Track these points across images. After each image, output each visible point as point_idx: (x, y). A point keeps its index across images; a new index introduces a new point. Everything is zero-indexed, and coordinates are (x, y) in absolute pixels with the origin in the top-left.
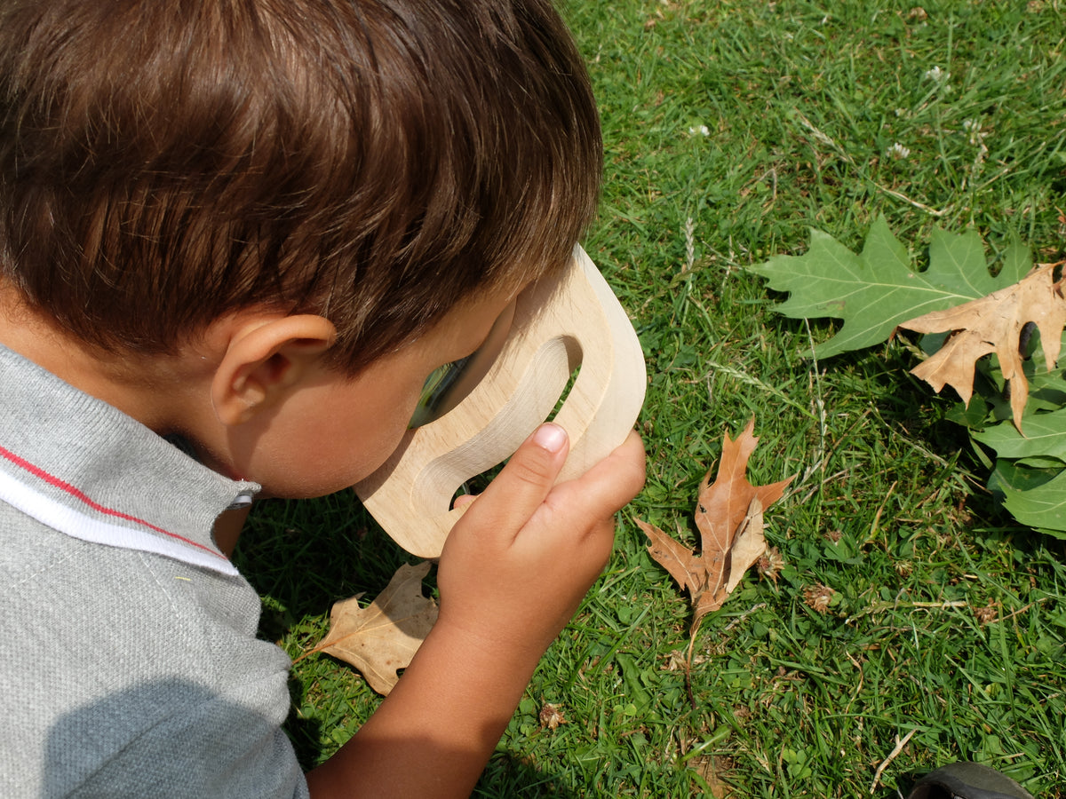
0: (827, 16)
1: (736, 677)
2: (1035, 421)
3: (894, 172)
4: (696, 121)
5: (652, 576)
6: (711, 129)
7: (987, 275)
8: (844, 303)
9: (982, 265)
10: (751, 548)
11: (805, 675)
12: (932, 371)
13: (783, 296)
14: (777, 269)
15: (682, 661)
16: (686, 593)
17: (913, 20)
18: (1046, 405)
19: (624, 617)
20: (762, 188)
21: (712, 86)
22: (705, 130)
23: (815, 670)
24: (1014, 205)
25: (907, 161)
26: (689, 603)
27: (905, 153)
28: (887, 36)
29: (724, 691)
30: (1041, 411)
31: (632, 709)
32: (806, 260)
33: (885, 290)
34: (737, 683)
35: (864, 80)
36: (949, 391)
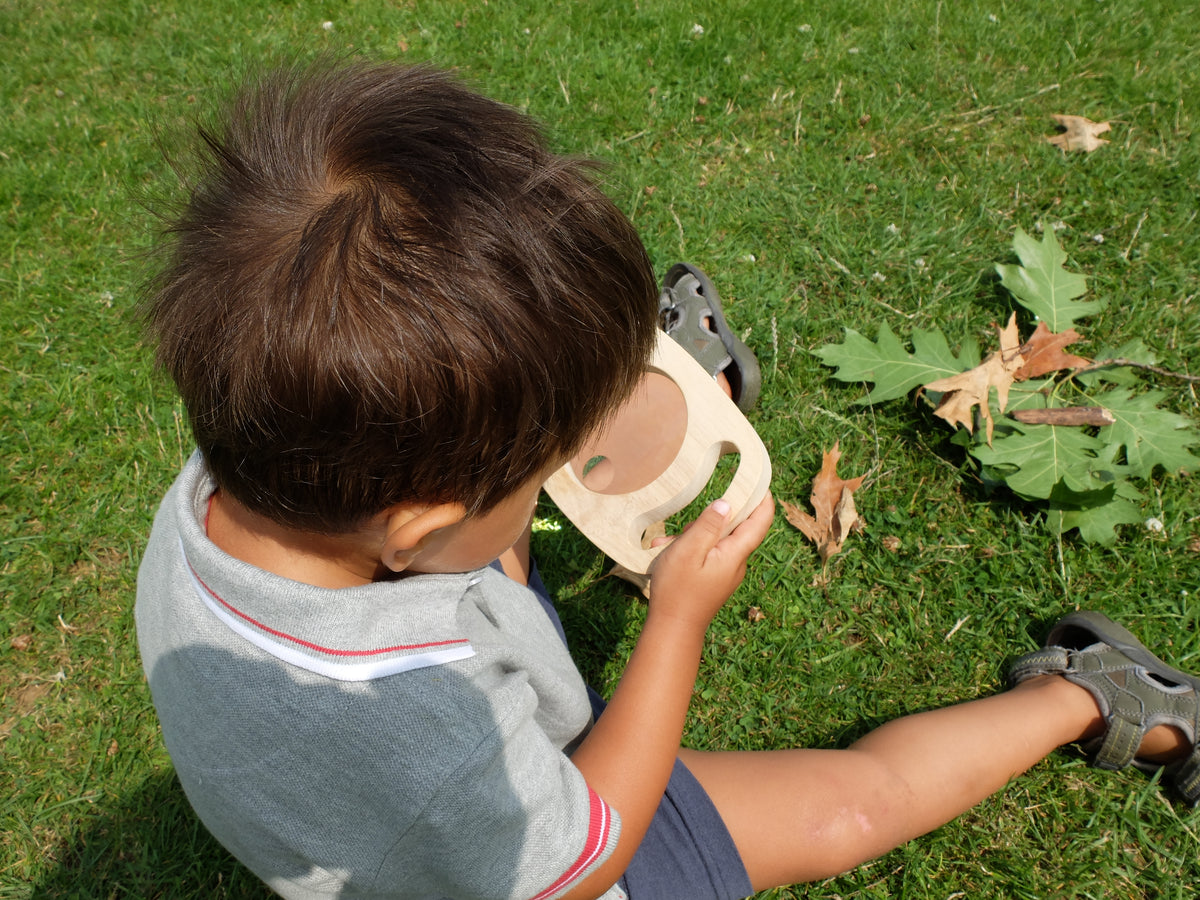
0: (814, 185)
1: (850, 589)
2: (998, 443)
3: (878, 291)
4: (746, 252)
5: (788, 534)
6: (757, 258)
7: (952, 357)
8: (873, 373)
9: (947, 350)
10: (849, 517)
11: (887, 587)
12: (947, 413)
13: (834, 369)
14: (827, 353)
15: (820, 579)
16: (813, 544)
17: (868, 192)
18: (1001, 434)
19: (779, 558)
20: (797, 298)
21: (751, 229)
22: (753, 258)
23: (895, 585)
24: (953, 314)
25: (883, 284)
26: (814, 551)
27: (883, 278)
28: (854, 201)
29: (844, 597)
30: (997, 438)
31: (796, 609)
32: (845, 347)
33: (896, 365)
34: (850, 593)
35: (845, 229)
36: (960, 425)
